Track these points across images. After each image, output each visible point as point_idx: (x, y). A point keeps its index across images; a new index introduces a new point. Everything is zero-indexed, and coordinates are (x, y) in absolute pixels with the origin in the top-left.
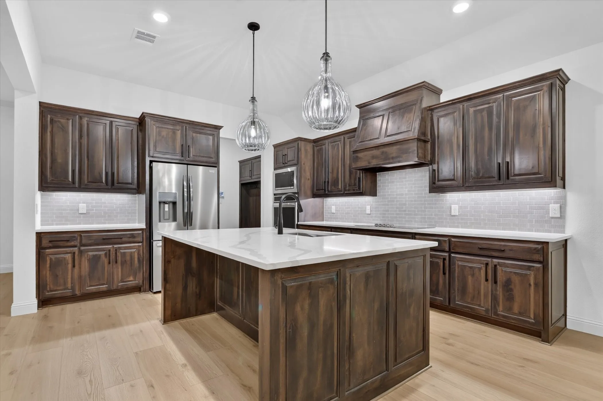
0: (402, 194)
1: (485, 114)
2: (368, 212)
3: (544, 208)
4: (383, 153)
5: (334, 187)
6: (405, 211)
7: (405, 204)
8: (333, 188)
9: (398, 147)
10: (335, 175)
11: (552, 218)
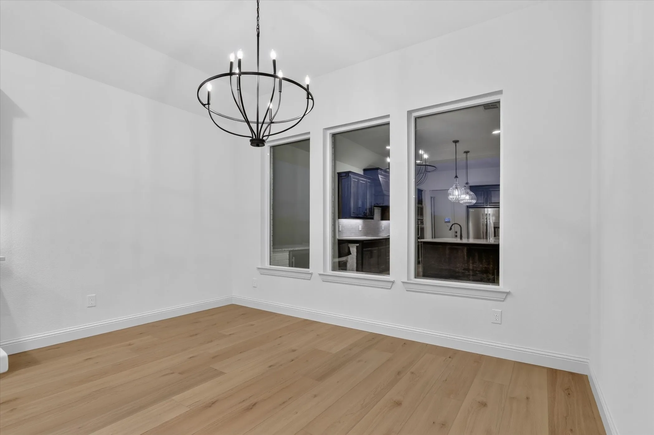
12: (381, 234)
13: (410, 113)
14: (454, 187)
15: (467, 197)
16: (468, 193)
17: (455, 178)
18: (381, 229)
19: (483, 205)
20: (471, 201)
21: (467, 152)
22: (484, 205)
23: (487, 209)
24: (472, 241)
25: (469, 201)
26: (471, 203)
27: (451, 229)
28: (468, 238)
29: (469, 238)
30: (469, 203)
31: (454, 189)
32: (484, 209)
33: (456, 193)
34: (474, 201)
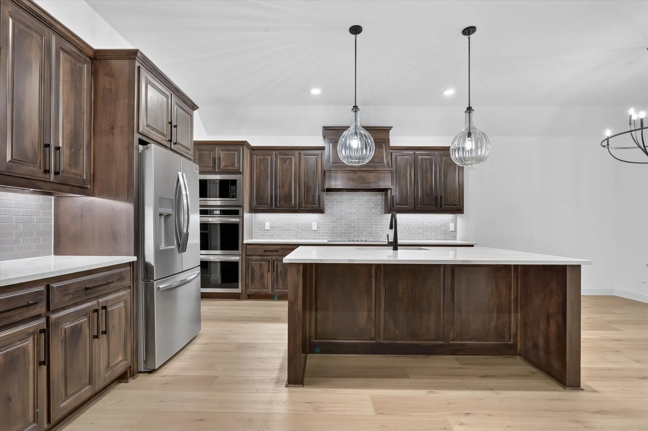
0: (351, 213)
1: (428, 161)
2: (314, 228)
3: (446, 226)
4: (360, 177)
5: (285, 203)
6: (354, 227)
7: (353, 222)
8: (283, 203)
9: (375, 174)
10: (286, 190)
11: (451, 231)
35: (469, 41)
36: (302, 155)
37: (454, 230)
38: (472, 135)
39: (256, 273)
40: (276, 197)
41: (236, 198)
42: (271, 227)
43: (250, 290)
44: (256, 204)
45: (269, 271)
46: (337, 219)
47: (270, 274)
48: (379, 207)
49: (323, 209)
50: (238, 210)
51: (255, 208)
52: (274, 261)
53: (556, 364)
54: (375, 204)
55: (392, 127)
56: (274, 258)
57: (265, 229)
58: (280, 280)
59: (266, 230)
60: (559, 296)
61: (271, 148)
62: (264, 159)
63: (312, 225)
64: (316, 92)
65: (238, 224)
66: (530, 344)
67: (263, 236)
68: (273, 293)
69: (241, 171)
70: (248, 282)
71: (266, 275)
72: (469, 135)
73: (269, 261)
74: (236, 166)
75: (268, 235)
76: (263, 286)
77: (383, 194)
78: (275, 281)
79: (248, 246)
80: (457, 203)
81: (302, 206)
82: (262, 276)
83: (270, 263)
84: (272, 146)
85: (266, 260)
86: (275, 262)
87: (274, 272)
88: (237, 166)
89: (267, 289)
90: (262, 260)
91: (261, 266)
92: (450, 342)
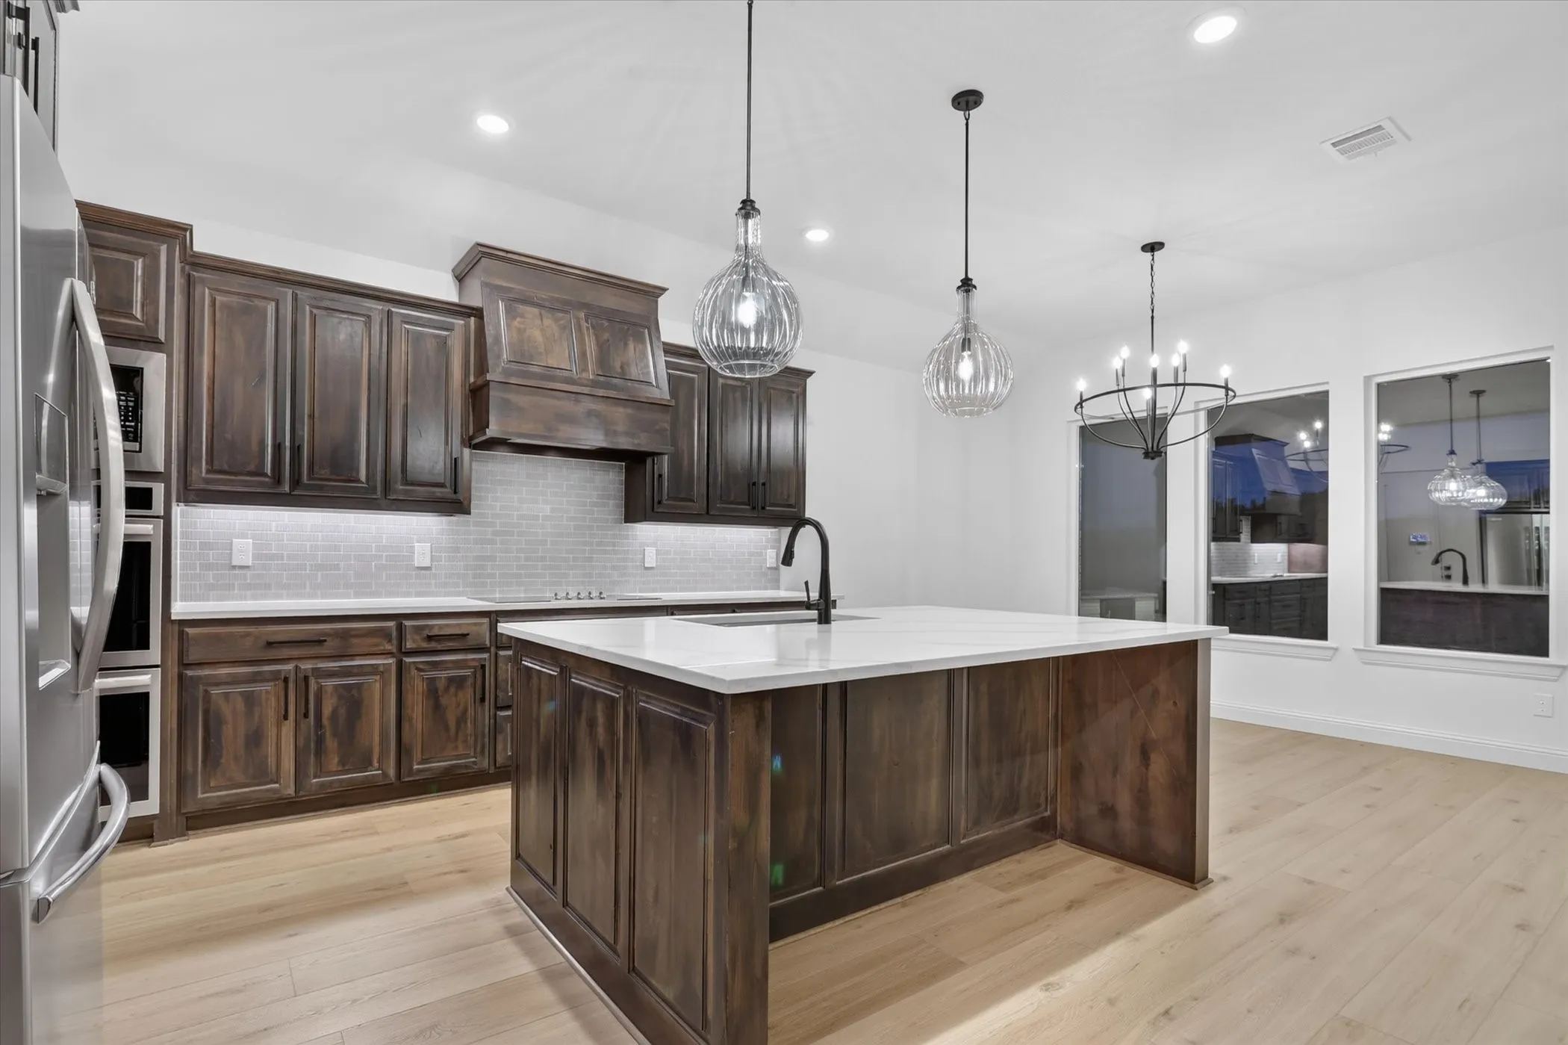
12: (1251, 572)
13: (1368, 379)
14: (1447, 472)
15: (1482, 492)
16: (1481, 483)
17: (1447, 454)
18: (1252, 562)
19: (1528, 506)
20: (1491, 500)
21: (1478, 393)
22: (1530, 508)
23: (1539, 515)
24: (1494, 587)
25: (1486, 500)
26: (1491, 504)
27: (1436, 561)
28: (1484, 581)
29: (1487, 583)
30: (1485, 504)
31: (1445, 478)
32: (1530, 515)
33: (1453, 485)
34: (1501, 502)
35: (967, 124)
36: (396, 321)
37: (775, 566)
38: (977, 346)
39: (228, 730)
40: (296, 450)
41: (136, 441)
42: (256, 557)
43: (200, 796)
44: (208, 471)
45: (286, 717)
46: (495, 533)
47: (288, 728)
48: (611, 502)
49: (466, 503)
50: (150, 490)
51: (202, 486)
52: (306, 678)
53: (1167, 843)
54: (600, 493)
55: (664, 290)
56: (307, 666)
57: (231, 563)
58: (331, 743)
59: (234, 567)
60: (1175, 703)
61: (278, 273)
62: (247, 310)
63: (412, 549)
64: (492, 125)
65: (149, 544)
66: (1091, 810)
67: (224, 589)
68: (302, 793)
69: (163, 340)
70: (190, 768)
71: (272, 732)
72: (966, 344)
73: (286, 680)
74: (137, 312)
75: (249, 587)
76: (261, 775)
77: (621, 467)
78: (310, 752)
79: (190, 631)
80: (792, 501)
81: (396, 486)
82: (255, 739)
83: (291, 686)
84: (281, 269)
85: (275, 676)
86: (312, 682)
87: (306, 715)
88: (139, 316)
89: (276, 783)
90: (254, 678)
91: (250, 699)
92: (962, 842)
